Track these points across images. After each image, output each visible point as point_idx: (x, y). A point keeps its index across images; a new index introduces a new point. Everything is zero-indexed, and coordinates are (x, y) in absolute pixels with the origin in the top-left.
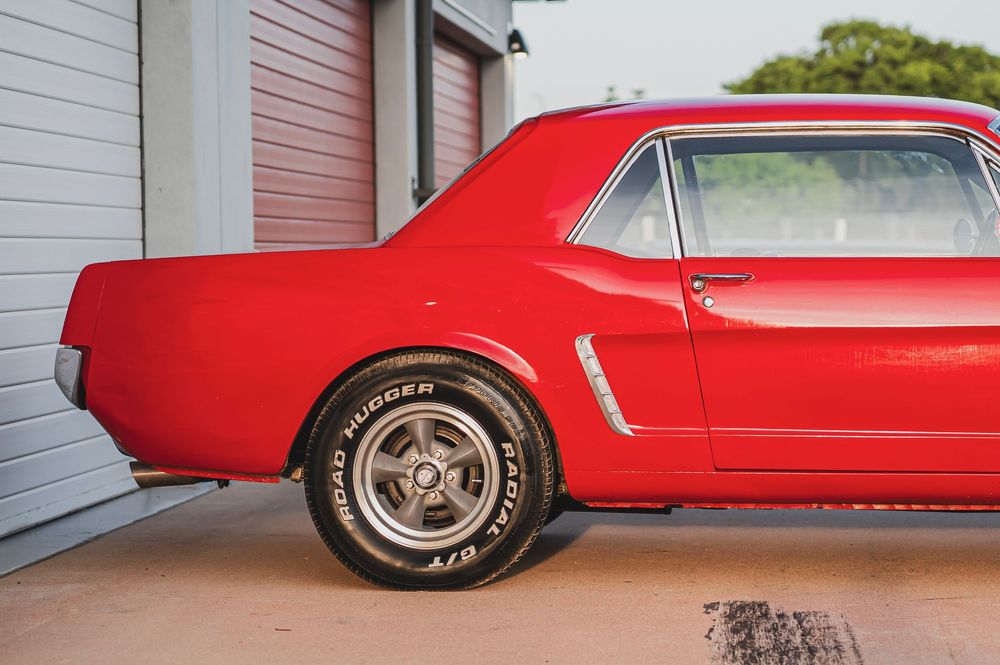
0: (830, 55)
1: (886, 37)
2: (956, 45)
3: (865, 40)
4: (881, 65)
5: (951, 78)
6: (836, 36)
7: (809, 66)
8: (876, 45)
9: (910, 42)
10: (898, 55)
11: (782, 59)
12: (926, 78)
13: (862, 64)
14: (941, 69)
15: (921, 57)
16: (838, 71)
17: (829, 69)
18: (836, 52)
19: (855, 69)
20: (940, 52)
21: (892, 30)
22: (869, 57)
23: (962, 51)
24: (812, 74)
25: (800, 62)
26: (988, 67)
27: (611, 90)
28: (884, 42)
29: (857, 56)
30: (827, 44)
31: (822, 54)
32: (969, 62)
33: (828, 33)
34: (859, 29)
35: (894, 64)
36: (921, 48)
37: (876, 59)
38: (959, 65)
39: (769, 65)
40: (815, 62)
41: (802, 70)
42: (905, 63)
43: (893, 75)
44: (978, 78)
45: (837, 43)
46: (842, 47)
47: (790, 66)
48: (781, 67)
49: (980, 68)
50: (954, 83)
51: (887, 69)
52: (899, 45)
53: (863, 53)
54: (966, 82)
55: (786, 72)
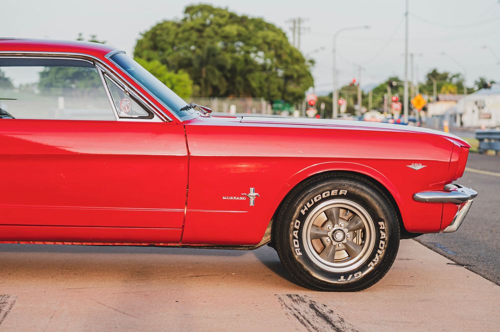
0: (189, 20)
1: (216, 12)
2: (250, 17)
3: (206, 14)
4: (213, 26)
5: (248, 33)
6: (192, 12)
7: (179, 26)
8: (212, 16)
9: (228, 16)
10: (222, 21)
11: (166, 22)
12: (235, 33)
13: (204, 26)
14: (242, 29)
15: (233, 23)
16: (192, 28)
17: (188, 28)
18: (192, 19)
19: (200, 27)
20: (242, 21)
21: (220, 9)
22: (208, 22)
23: (253, 20)
24: (180, 30)
25: (174, 24)
26: (265, 28)
27: (80, 35)
28: (215, 15)
29: (202, 21)
30: (188, 15)
31: (185, 20)
32: (256, 26)
33: (188, 10)
34: (204, 8)
35: (220, 26)
36: (233, 18)
37: (211, 23)
38: (251, 27)
39: (159, 25)
40: (181, 24)
41: (174, 28)
42: (225, 25)
43: (219, 31)
44: (260, 34)
45: (193, 15)
46: (194, 17)
47: (169, 25)
48: (165, 26)
49: (262, 29)
50: (249, 36)
51: (216, 28)
52: (222, 16)
53: (205, 20)
54: (254, 36)
55: (167, 28)
